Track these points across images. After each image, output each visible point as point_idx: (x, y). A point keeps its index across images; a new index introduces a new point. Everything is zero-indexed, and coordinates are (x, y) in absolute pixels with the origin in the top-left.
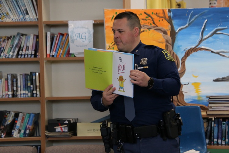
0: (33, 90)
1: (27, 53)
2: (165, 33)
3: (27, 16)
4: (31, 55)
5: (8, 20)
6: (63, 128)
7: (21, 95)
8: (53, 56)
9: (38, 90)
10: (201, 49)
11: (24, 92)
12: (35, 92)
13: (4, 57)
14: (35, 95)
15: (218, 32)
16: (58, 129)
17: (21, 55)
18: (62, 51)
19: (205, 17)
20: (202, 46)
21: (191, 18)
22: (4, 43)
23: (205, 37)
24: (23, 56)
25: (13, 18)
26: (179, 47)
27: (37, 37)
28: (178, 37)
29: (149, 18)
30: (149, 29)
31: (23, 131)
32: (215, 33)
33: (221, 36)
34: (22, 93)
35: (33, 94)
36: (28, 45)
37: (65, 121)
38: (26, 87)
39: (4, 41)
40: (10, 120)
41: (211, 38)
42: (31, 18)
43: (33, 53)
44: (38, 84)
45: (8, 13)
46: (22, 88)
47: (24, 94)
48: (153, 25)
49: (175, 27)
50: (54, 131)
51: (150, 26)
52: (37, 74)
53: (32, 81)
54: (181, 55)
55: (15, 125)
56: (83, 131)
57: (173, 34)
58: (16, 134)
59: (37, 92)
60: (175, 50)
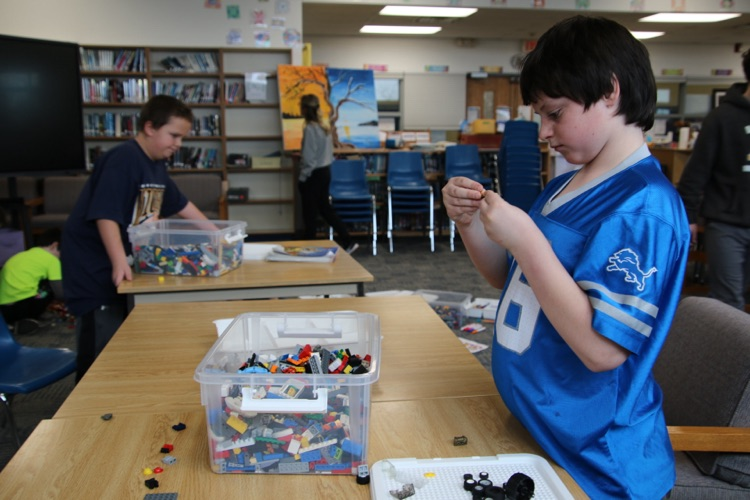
2: (323, 86)
3: (208, 68)
5: (191, 71)
6: (242, 162)
7: (203, 134)
10: (349, 101)
11: (206, 131)
12: (214, 131)
16: (238, 162)
19: (351, 76)
20: (350, 98)
21: (341, 76)
23: (351, 91)
26: (334, 98)
28: (333, 90)
30: (312, 82)
31: (206, 164)
32: (358, 88)
34: (204, 132)
35: (213, 133)
36: (208, 93)
38: (207, 127)
40: (194, 154)
41: (355, 93)
42: (212, 70)
48: (314, 79)
49: (330, 82)
50: (234, 163)
51: (312, 80)
52: (217, 117)
53: (213, 123)
54: (335, 105)
55: (197, 159)
56: (257, 164)
57: (329, 88)
58: (200, 166)
59: (217, 132)
60: (331, 100)
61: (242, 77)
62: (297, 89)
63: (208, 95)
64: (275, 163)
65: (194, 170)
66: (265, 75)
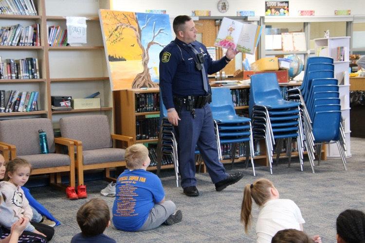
0: (34, 73)
1: (26, 41)
2: (136, 30)
3: (26, 11)
4: (30, 43)
5: (8, 13)
6: (67, 103)
7: (23, 77)
8: (50, 45)
9: (38, 73)
10: (155, 43)
11: (26, 74)
12: (35, 74)
13: (7, 45)
14: (36, 77)
15: (161, 31)
16: (63, 104)
17: (22, 43)
18: (57, 41)
19: (154, 20)
20: (155, 41)
21: (147, 20)
22: (6, 33)
23: (155, 34)
24: (23, 44)
25: (14, 11)
26: (144, 41)
27: (35, 29)
28: (143, 33)
29: (126, 18)
30: (127, 26)
31: (29, 107)
32: (160, 32)
33: (163, 34)
34: (24, 75)
35: (34, 76)
36: (27, 35)
37: (68, 97)
38: (27, 70)
39: (6, 31)
40: (16, 97)
41: (158, 35)
42: (30, 12)
43: (32, 42)
44: (37, 68)
45: (9, 7)
46: (24, 71)
47: (25, 76)
48: (129, 24)
49: (140, 26)
50: (60, 105)
51: (127, 24)
52: (37, 60)
53: (33, 66)
54: (145, 47)
55: (18, 102)
56: (79, 105)
57: (140, 31)
58: (21, 109)
59: (37, 74)
60: (142, 43)
61: (65, 21)
62: (116, 32)
63: (27, 37)
64: (95, 104)
65: (16, 113)
66: (85, 19)
